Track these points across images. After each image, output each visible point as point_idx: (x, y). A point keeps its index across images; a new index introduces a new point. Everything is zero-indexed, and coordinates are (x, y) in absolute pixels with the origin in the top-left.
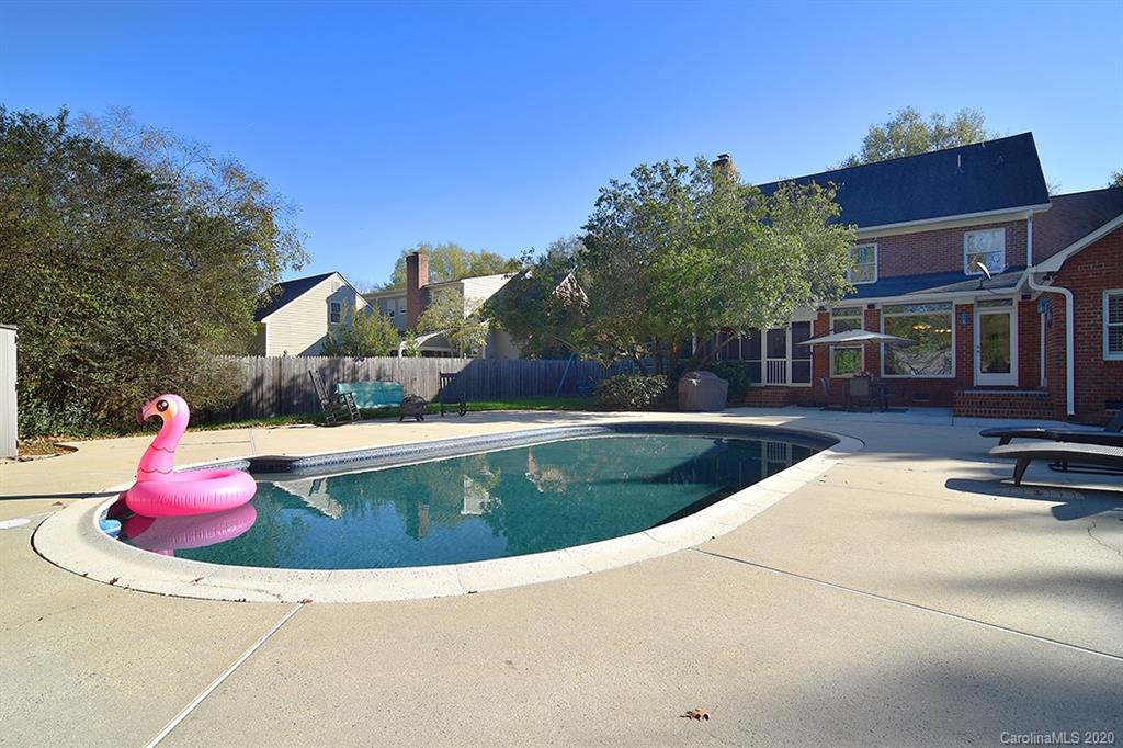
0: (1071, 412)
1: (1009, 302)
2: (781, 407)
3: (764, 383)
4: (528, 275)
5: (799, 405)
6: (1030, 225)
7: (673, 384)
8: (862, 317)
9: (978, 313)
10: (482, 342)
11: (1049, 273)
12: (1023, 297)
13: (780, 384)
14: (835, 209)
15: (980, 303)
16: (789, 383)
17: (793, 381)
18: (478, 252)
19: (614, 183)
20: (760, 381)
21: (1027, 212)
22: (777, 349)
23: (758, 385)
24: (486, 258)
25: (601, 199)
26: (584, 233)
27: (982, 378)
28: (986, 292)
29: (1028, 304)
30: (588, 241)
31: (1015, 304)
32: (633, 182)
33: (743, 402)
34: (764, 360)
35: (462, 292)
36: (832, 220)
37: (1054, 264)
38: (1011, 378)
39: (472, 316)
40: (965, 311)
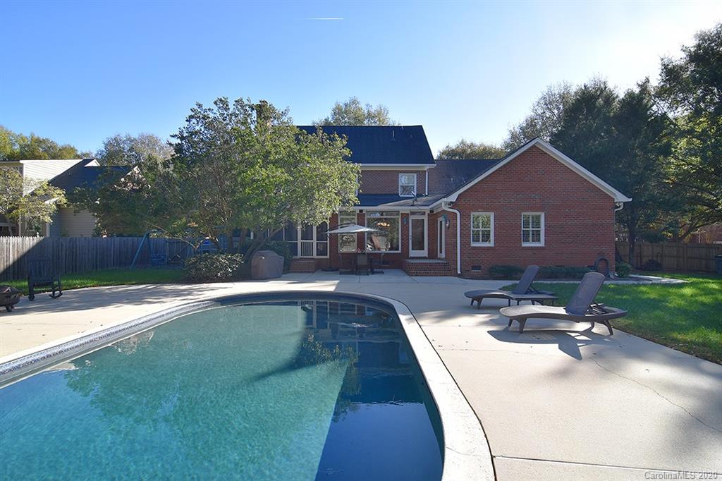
0: (459, 272)
1: (424, 214)
2: (313, 272)
3: (299, 256)
4: (94, 164)
5: (323, 270)
6: (427, 173)
7: (247, 261)
8: (356, 217)
9: (412, 218)
10: (48, 219)
11: (451, 202)
12: (431, 211)
13: (309, 257)
14: (347, 152)
15: (413, 213)
16: (315, 256)
17: (317, 255)
18: (27, 134)
19: (200, 106)
20: (297, 255)
21: (426, 167)
22: (307, 234)
23: (295, 257)
24: (39, 142)
25: (191, 117)
26: (176, 141)
27: (413, 253)
28: (415, 208)
29: (433, 216)
30: (179, 149)
31: (427, 214)
32: (215, 108)
33: (289, 269)
34: (299, 241)
35: (21, 172)
36: (346, 158)
37: (453, 198)
38: (425, 253)
39: (33, 194)
40: (405, 216)
